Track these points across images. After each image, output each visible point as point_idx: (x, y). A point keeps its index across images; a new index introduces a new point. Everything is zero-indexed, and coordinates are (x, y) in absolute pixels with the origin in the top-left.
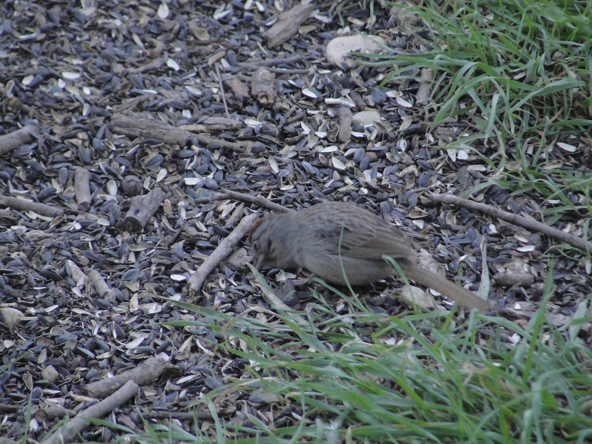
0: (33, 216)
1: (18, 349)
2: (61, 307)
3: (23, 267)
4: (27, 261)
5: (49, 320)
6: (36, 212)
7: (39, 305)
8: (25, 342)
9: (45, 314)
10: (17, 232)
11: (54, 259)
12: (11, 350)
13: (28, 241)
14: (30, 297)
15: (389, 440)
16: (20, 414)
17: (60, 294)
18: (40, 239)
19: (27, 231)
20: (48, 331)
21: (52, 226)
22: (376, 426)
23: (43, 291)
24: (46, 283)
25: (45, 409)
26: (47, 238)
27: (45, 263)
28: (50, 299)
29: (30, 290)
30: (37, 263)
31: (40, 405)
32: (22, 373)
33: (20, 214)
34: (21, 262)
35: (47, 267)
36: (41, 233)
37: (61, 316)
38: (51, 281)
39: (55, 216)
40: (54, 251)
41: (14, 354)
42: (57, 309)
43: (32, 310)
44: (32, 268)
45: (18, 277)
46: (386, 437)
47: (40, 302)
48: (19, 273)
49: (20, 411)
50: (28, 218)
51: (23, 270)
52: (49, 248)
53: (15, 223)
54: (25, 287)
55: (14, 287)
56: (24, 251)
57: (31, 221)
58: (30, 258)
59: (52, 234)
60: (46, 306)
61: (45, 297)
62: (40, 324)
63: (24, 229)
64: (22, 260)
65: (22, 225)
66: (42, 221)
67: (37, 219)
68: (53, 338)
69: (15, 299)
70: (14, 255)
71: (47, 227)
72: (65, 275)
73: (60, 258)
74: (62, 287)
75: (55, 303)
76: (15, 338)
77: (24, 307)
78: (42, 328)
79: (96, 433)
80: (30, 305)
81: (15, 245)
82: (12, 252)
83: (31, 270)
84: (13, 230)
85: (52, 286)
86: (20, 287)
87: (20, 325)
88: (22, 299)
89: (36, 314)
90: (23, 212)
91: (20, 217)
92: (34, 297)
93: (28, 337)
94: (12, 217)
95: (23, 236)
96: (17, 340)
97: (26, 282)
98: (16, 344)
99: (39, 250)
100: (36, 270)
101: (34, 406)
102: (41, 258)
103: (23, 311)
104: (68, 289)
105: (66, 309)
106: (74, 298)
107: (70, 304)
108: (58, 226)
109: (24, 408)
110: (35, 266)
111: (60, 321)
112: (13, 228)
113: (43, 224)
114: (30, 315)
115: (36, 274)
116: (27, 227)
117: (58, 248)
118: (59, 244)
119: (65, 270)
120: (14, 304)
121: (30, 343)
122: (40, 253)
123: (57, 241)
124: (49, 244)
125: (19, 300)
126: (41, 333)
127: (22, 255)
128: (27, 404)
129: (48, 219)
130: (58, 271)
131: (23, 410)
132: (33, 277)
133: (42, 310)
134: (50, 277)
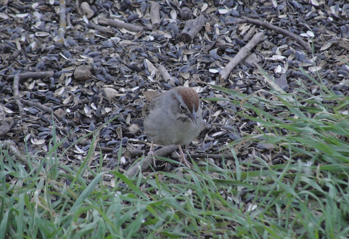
0: (124, 31)
1: (114, 113)
2: (141, 88)
3: (117, 63)
4: (120, 59)
5: (133, 95)
6: (126, 29)
7: (127, 86)
8: (118, 109)
9: (131, 92)
10: (114, 41)
11: (137, 58)
12: (110, 114)
13: (121, 47)
14: (122, 81)
15: (343, 173)
16: (115, 153)
17: (140, 80)
18: (129, 45)
19: (121, 41)
20: (132, 102)
21: (136, 38)
22: (335, 164)
23: (130, 78)
24: (132, 73)
25: (130, 150)
26: (132, 45)
27: (131, 61)
28: (134, 82)
29: (122, 77)
30: (127, 61)
31: (127, 148)
32: (116, 128)
33: (116, 30)
34: (116, 60)
35: (132, 63)
36: (129, 42)
37: (140, 94)
38: (135, 72)
39: (138, 31)
40: (137, 53)
41: (111, 116)
42: (139, 89)
43: (123, 90)
44: (123, 63)
45: (115, 69)
46: (342, 171)
47: (128, 84)
48: (115, 66)
49: (114, 151)
50: (121, 32)
51: (117, 65)
52: (134, 51)
53: (113, 36)
54: (119, 75)
55: (112, 75)
56: (118, 53)
57: (123, 34)
58: (122, 57)
59: (136, 43)
60: (131, 87)
61: (131, 81)
62: (127, 98)
63: (119, 39)
64: (117, 58)
65: (117, 36)
66: (130, 34)
67: (127, 33)
68: (135, 107)
69: (112, 82)
70: (112, 55)
71: (133, 39)
72: (144, 68)
73: (141, 58)
74: (142, 75)
75: (137, 85)
76: (112, 106)
77: (118, 88)
78: (129, 101)
79: (162, 166)
80: (122, 87)
81: (113, 49)
82: (111, 53)
83: (122, 65)
84: (112, 40)
85: (135, 75)
86: (116, 75)
87: (115, 99)
88: (117, 83)
89: (126, 92)
90: (118, 29)
91: (116, 32)
92: (124, 82)
93: (120, 106)
94: (111, 32)
95: (118, 44)
96: (113, 107)
97: (120, 72)
98: (113, 110)
99: (128, 53)
100: (126, 65)
101: (123, 148)
102: (129, 58)
103: (117, 90)
104: (145, 77)
105: (144, 89)
106: (149, 83)
107: (146, 86)
108: (140, 38)
109: (117, 150)
110: (125, 62)
111: (140, 96)
112: (112, 38)
113: (130, 36)
114: (121, 93)
115: (126, 67)
116: (120, 38)
117: (140, 51)
118: (140, 49)
119: (144, 65)
120: (112, 86)
121: (121, 109)
122: (128, 54)
123: (139, 47)
124: (134, 49)
125: (115, 83)
126: (128, 104)
127: (117, 55)
128: (119, 147)
129: (134, 33)
130: (139, 66)
131: (117, 151)
132: (124, 69)
133: (129, 89)
134: (134, 69)
